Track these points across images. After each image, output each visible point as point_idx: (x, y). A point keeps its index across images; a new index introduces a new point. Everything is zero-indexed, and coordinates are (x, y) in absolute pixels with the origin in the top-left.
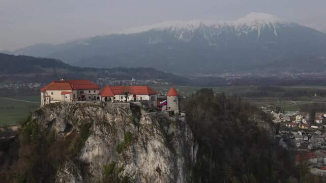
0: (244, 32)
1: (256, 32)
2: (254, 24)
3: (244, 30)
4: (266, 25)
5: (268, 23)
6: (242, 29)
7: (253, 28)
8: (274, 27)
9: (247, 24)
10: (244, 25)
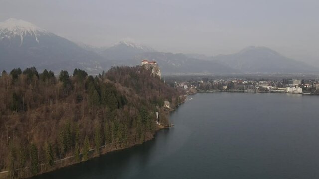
0: (6, 36)
1: (18, 37)
2: (16, 30)
3: (6, 34)
4: (27, 32)
5: (29, 30)
6: (4, 33)
7: (15, 33)
8: (36, 34)
9: (9, 29)
10: (6, 30)
